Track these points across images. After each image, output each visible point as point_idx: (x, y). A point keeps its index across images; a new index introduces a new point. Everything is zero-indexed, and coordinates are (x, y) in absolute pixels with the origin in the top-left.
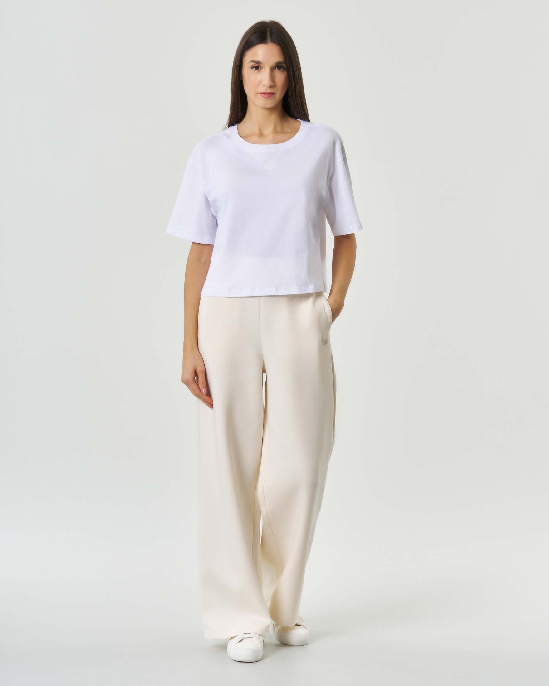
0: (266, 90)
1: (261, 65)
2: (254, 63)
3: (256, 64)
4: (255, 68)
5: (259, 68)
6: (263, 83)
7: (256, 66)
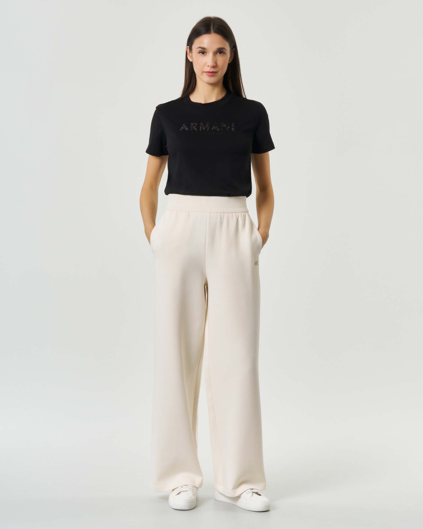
0: (210, 70)
1: (206, 50)
2: (200, 49)
3: (202, 50)
4: (202, 53)
5: (205, 53)
6: (208, 64)
7: (202, 51)
